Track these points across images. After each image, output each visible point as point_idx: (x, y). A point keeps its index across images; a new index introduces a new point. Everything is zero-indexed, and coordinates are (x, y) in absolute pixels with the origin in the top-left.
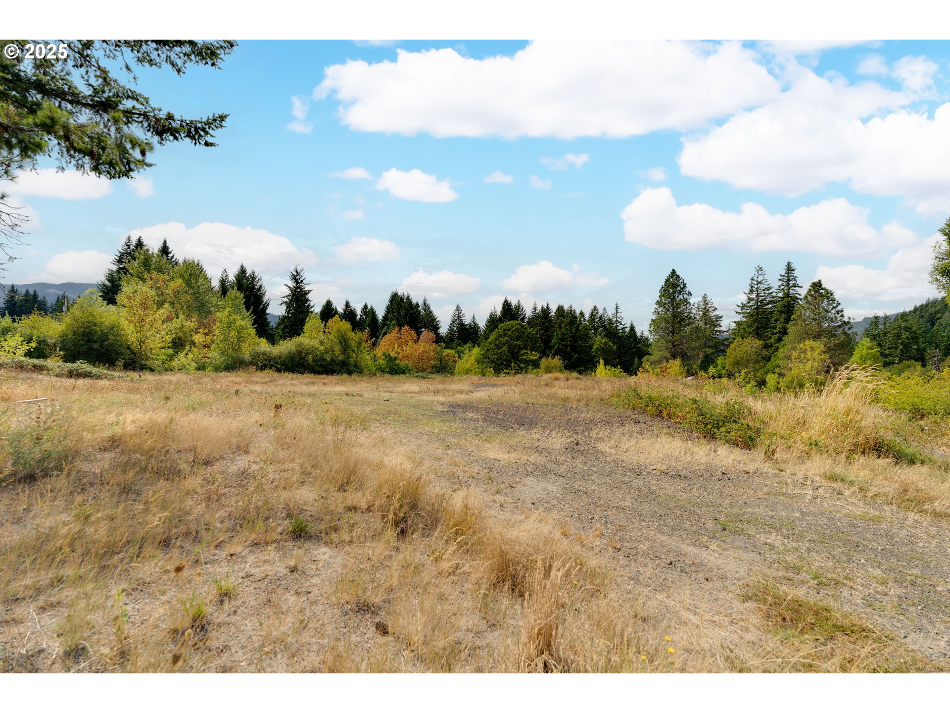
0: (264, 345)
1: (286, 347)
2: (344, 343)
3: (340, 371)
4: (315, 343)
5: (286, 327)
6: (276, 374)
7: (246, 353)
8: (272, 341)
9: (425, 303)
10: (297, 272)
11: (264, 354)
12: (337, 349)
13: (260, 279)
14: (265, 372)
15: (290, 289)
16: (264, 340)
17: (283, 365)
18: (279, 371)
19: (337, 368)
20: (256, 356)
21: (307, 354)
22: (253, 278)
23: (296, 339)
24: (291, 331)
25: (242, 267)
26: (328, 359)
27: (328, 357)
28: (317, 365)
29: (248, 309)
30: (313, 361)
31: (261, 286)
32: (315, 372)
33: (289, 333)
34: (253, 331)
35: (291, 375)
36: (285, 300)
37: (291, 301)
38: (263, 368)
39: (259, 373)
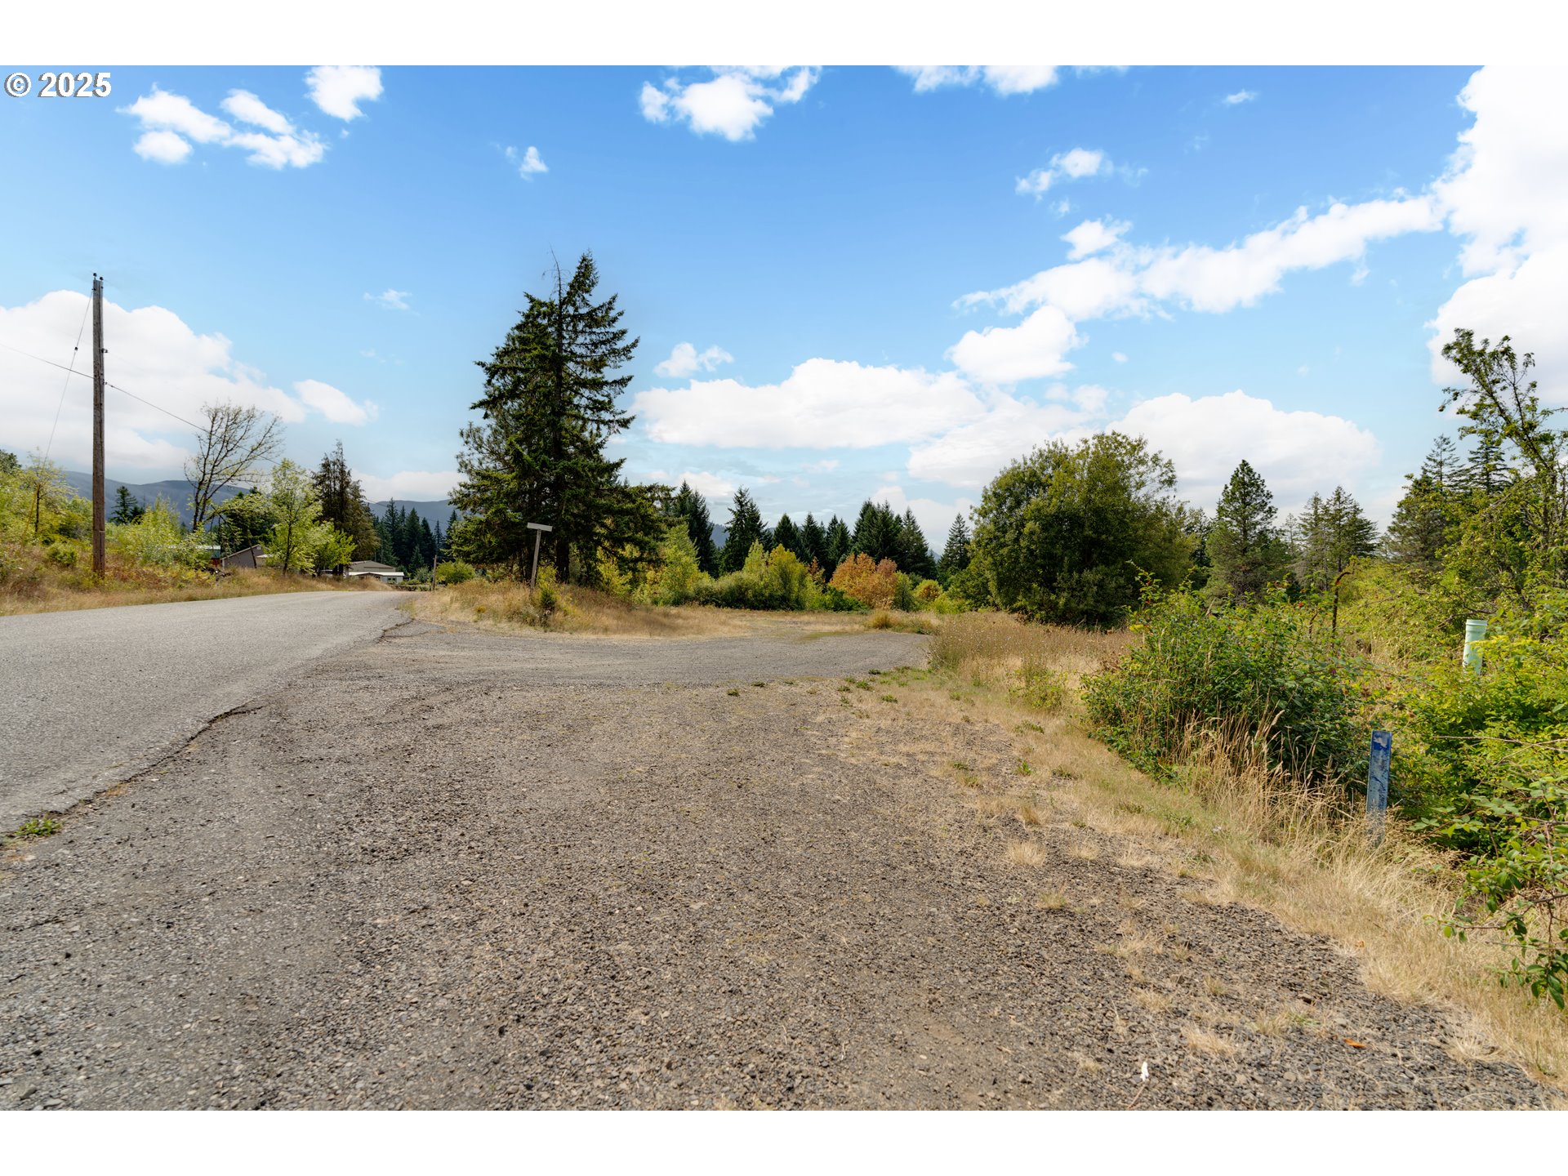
0: (706, 580)
1: (727, 581)
2: (785, 577)
3: (780, 607)
4: (754, 578)
5: (730, 557)
6: (716, 609)
7: (691, 589)
8: (715, 576)
9: (908, 516)
10: (741, 493)
11: (706, 589)
12: (777, 583)
13: (703, 501)
14: (707, 607)
15: (735, 513)
16: (706, 574)
17: (724, 600)
18: (718, 605)
19: (776, 603)
20: (699, 592)
21: (747, 589)
22: (696, 500)
23: (737, 574)
24: (735, 561)
25: (685, 485)
26: (767, 595)
27: (767, 593)
28: (757, 600)
29: (692, 539)
30: (754, 596)
31: (704, 509)
32: (753, 607)
33: (733, 564)
34: (695, 567)
35: (729, 609)
36: (730, 525)
37: (735, 526)
38: (704, 603)
39: (701, 607)
